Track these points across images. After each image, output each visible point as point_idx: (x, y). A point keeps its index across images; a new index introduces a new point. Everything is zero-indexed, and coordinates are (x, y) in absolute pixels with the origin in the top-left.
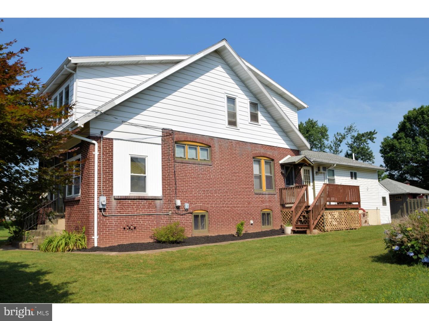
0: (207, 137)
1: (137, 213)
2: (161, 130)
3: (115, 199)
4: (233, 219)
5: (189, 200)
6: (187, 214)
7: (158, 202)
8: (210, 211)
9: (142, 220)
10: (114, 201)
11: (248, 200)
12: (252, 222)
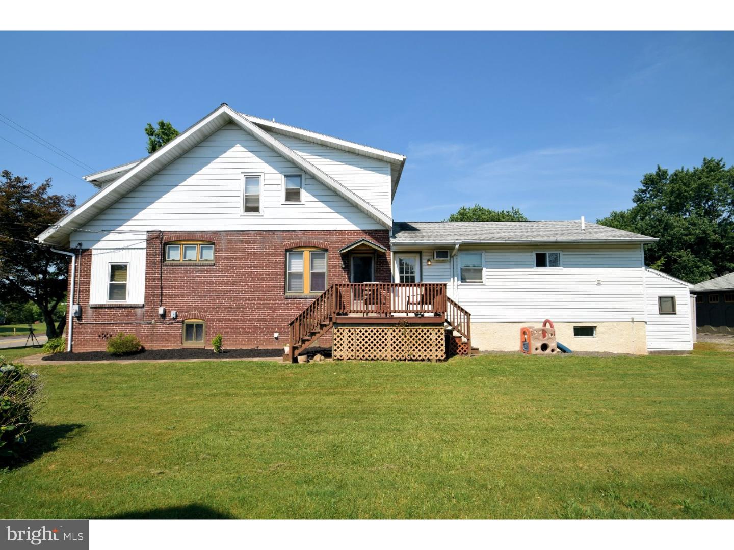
0: (210, 232)
1: (113, 321)
2: (145, 233)
3: (92, 308)
4: (244, 330)
5: (178, 307)
6: (175, 323)
7: (139, 310)
8: (208, 320)
9: (119, 329)
10: (89, 309)
11: (272, 307)
12: (276, 335)
